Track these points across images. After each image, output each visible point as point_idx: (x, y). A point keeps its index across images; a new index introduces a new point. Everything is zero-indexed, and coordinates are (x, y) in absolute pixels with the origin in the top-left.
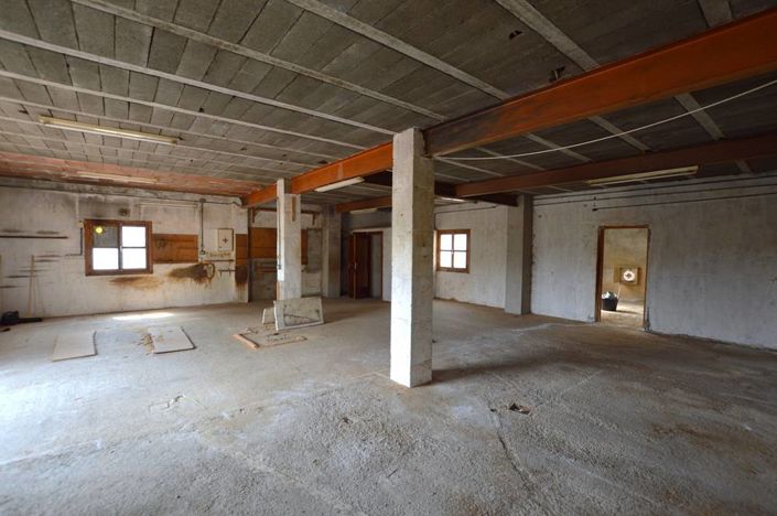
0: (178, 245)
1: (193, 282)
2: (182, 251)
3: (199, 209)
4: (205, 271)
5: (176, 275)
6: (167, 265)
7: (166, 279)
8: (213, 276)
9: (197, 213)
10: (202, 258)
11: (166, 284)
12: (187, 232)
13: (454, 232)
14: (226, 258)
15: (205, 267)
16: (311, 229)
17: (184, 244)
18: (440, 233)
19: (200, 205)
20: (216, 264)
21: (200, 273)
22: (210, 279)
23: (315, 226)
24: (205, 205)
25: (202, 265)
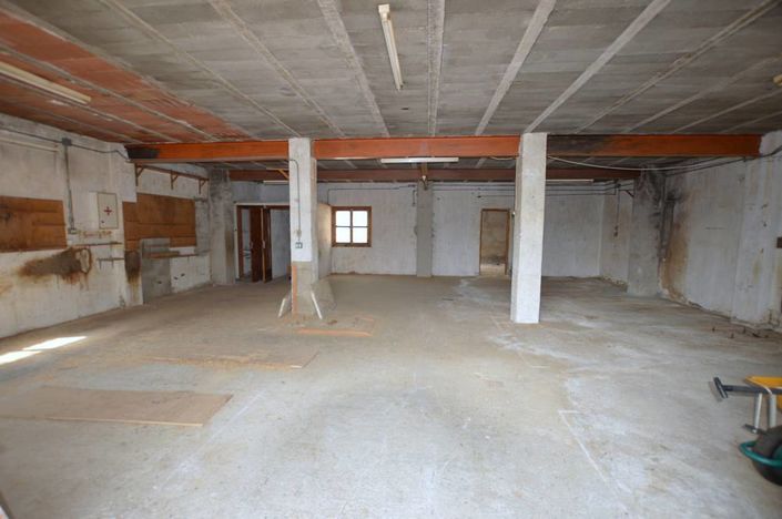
0: (34, 216)
1: (62, 282)
2: (42, 229)
3: (61, 155)
4: (79, 262)
5: (31, 271)
6: (13, 255)
7: (15, 280)
8: (89, 269)
9: (59, 163)
10: (72, 241)
11: (16, 289)
12: (44, 196)
13: (351, 209)
14: (106, 239)
15: (78, 256)
16: (197, 200)
17: (42, 216)
18: (335, 210)
19: (61, 148)
20: (93, 249)
21: (71, 267)
22: (86, 274)
23: (201, 196)
24: (71, 149)
25: (71, 253)
